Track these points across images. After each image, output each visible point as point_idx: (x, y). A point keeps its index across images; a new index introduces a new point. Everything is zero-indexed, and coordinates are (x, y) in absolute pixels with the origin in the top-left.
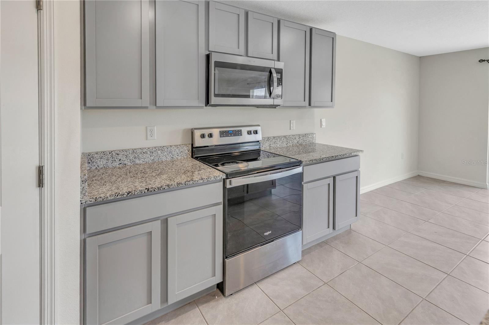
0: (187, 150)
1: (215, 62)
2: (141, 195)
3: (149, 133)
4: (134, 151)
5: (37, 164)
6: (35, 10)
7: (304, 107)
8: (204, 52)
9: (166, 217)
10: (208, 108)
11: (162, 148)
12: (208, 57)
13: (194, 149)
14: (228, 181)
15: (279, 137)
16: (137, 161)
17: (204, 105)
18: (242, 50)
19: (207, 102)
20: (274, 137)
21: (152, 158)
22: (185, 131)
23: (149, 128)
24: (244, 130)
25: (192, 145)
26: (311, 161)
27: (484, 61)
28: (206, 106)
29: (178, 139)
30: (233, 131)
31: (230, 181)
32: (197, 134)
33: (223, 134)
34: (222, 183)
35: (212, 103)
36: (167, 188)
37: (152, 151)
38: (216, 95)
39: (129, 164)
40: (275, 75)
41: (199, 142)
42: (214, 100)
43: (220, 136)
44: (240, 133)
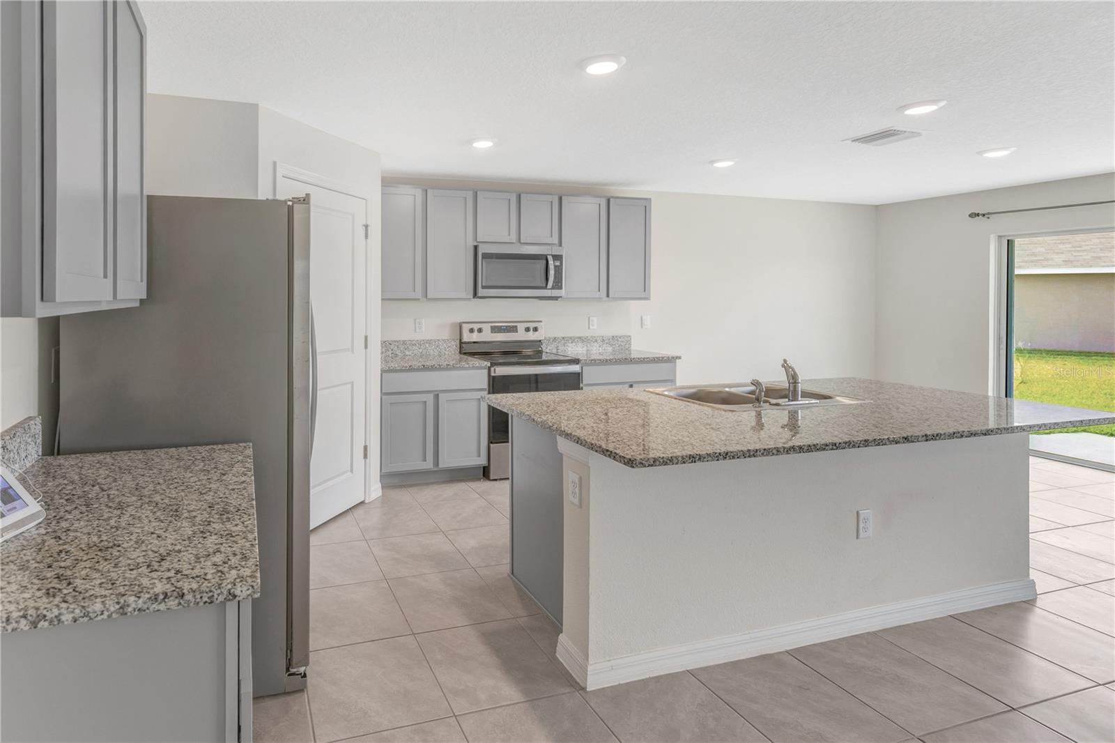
0: (454, 346)
1: (483, 254)
2: (418, 370)
3: (417, 325)
4: (404, 342)
5: (364, 334)
6: (364, 239)
7: (600, 299)
8: (471, 243)
9: (437, 393)
10: (477, 300)
11: (429, 342)
12: (476, 248)
13: (464, 345)
14: (492, 369)
15: (571, 338)
16: (407, 353)
17: (472, 297)
18: (513, 238)
19: (475, 295)
20: (563, 338)
21: (421, 350)
22: (453, 325)
23: (417, 321)
24: (521, 327)
25: (460, 340)
26: (592, 360)
27: (978, 215)
28: (474, 298)
29: (446, 334)
30: (506, 326)
31: (495, 369)
32: (466, 328)
33: (495, 330)
34: (486, 371)
35: (480, 295)
36: (438, 367)
37: (420, 343)
38: (484, 287)
39: (400, 354)
40: (551, 262)
41: (467, 337)
42: (481, 292)
43: (492, 332)
44: (513, 329)
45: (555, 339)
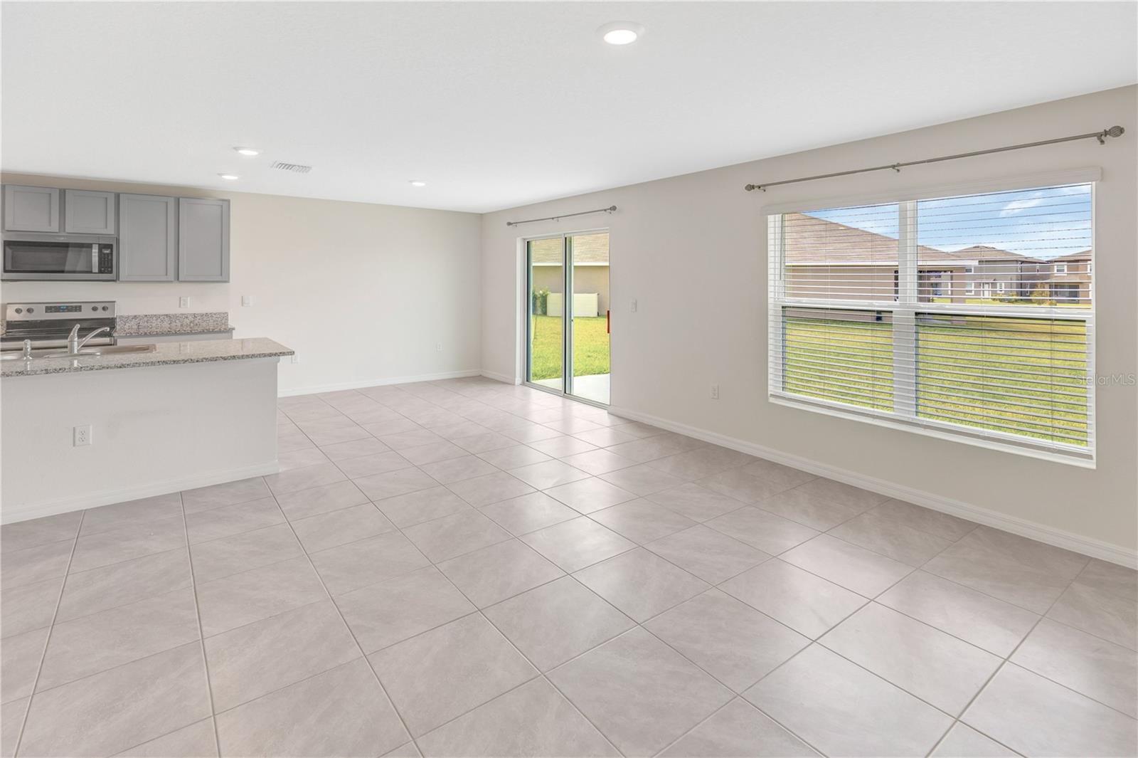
1: (5, 241)
15: (155, 316)
18: (56, 228)
24: (87, 307)
25: (5, 319)
27: (511, 224)
30: (66, 306)
32: (11, 308)
33: (49, 309)
38: (7, 271)
40: (95, 250)
43: (46, 312)
44: (78, 309)
45: (135, 317)
